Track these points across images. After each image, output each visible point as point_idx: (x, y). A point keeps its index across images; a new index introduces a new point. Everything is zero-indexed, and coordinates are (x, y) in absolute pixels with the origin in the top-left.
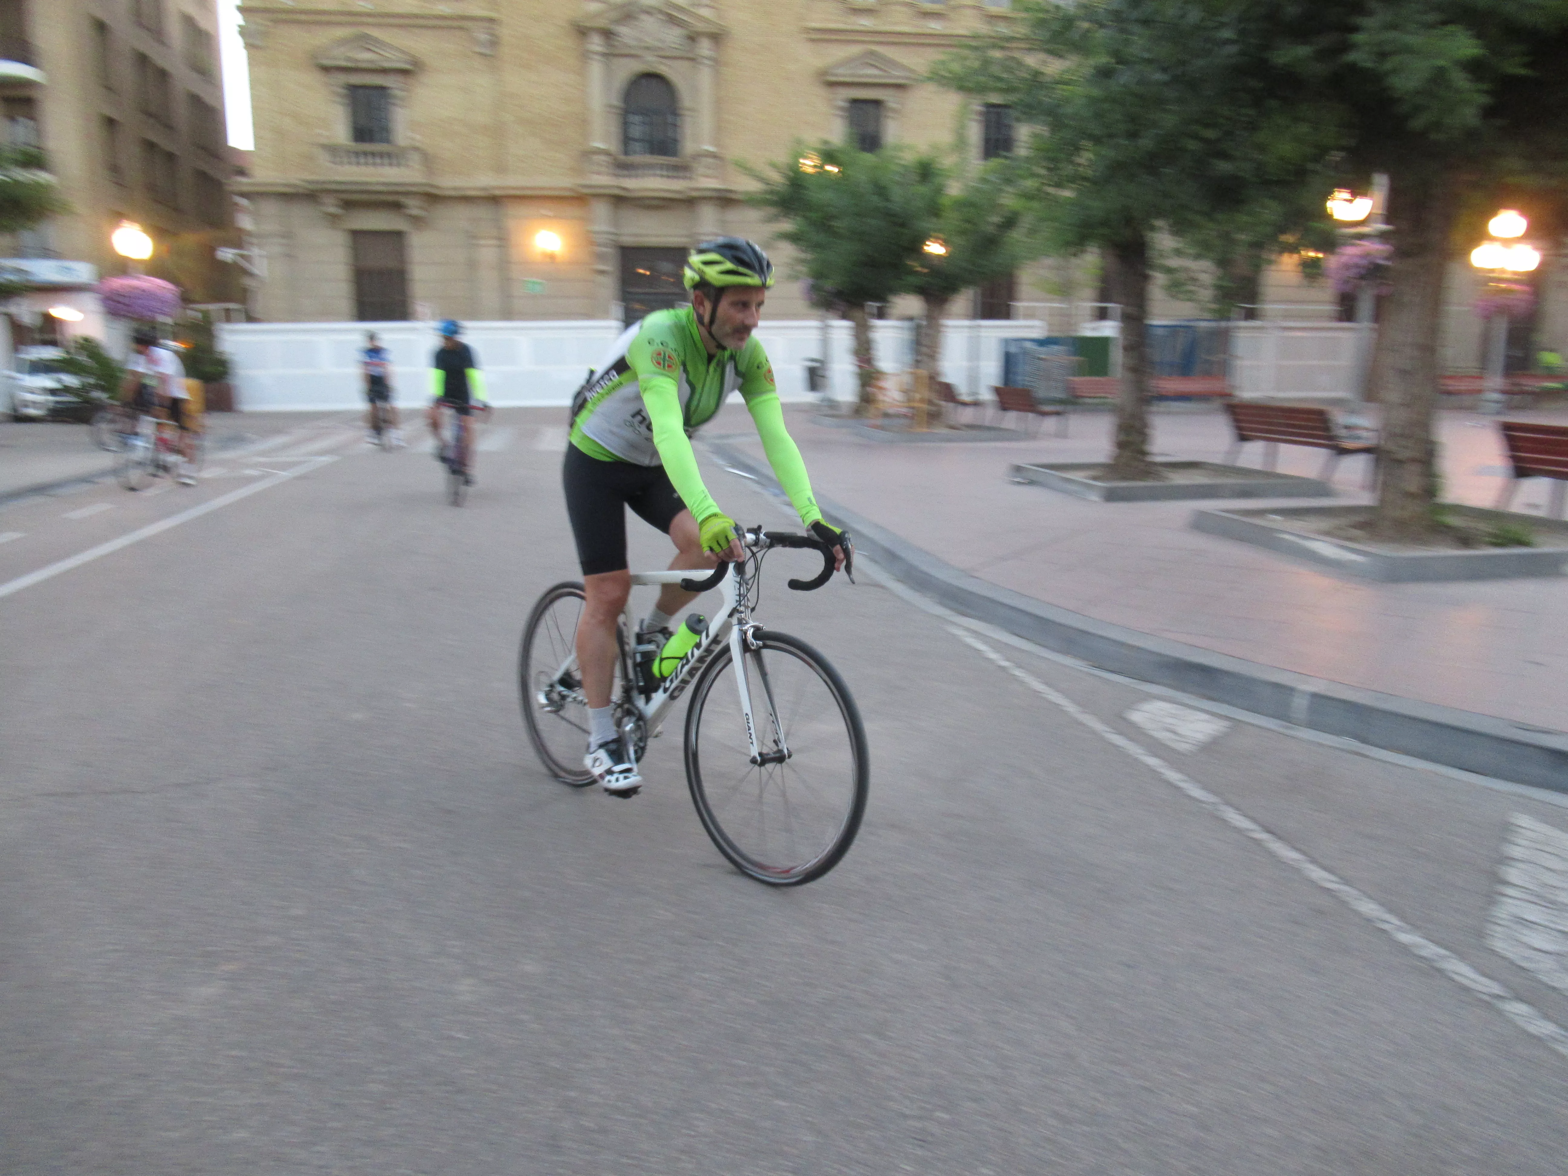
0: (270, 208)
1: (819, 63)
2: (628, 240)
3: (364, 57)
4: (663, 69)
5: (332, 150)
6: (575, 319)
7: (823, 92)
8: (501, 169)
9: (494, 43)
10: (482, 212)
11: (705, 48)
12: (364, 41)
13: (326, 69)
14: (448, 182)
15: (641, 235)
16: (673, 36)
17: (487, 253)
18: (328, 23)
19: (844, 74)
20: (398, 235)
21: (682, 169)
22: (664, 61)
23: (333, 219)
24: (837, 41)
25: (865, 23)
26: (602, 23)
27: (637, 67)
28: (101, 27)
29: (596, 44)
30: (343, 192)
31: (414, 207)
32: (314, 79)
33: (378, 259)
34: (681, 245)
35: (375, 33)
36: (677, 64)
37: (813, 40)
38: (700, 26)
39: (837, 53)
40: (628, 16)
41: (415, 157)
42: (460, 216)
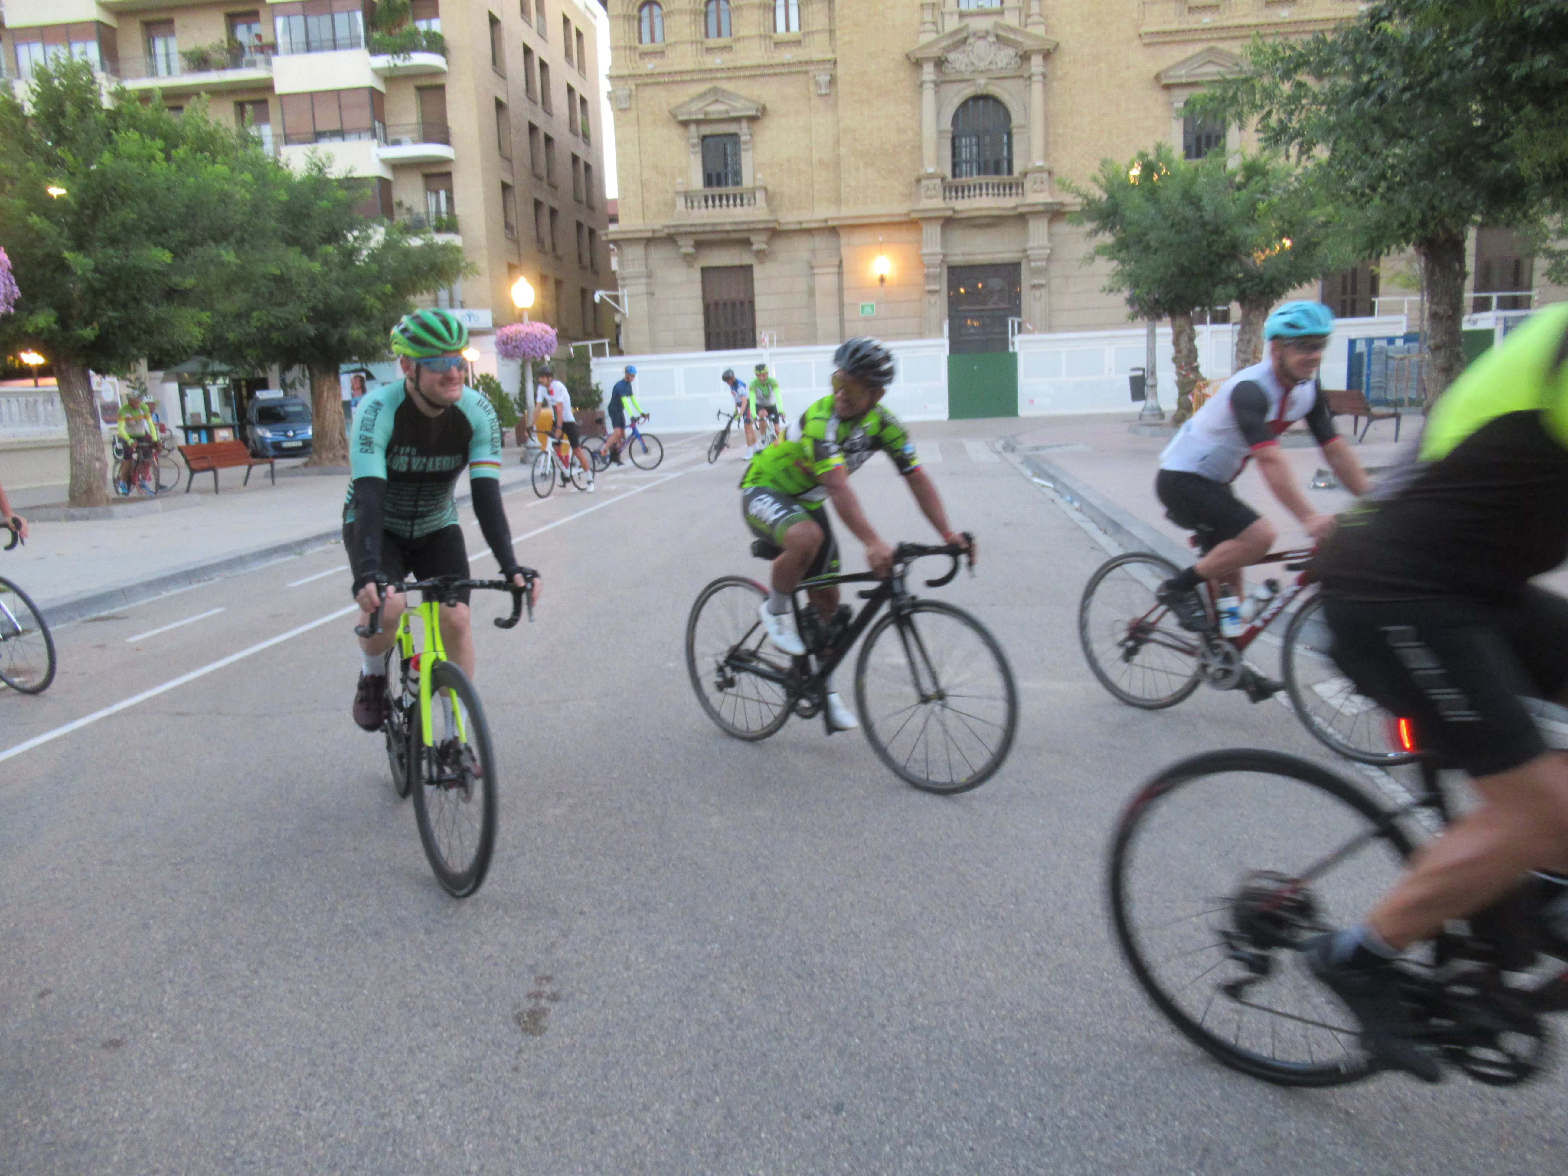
0: (635, 253)
1: (1155, 67)
2: (958, 259)
3: (717, 109)
4: (995, 90)
5: (688, 196)
6: (904, 339)
7: (1161, 96)
8: (838, 200)
9: (833, 81)
10: (820, 242)
11: (1036, 64)
12: (716, 94)
13: (685, 124)
14: (789, 218)
15: (973, 254)
16: (1005, 57)
17: (826, 281)
18: (683, 82)
19: (1182, 75)
20: (749, 268)
21: (1014, 187)
22: (996, 82)
23: (689, 260)
24: (1174, 42)
25: (1206, 20)
26: (935, 52)
27: (969, 91)
28: (500, 105)
29: (929, 72)
30: (696, 233)
31: (759, 242)
32: (675, 133)
33: (728, 292)
34: (1012, 260)
35: (725, 85)
36: (1007, 84)
37: (1147, 45)
38: (1029, 44)
39: (1176, 54)
40: (961, 41)
41: (760, 196)
42: (801, 248)
